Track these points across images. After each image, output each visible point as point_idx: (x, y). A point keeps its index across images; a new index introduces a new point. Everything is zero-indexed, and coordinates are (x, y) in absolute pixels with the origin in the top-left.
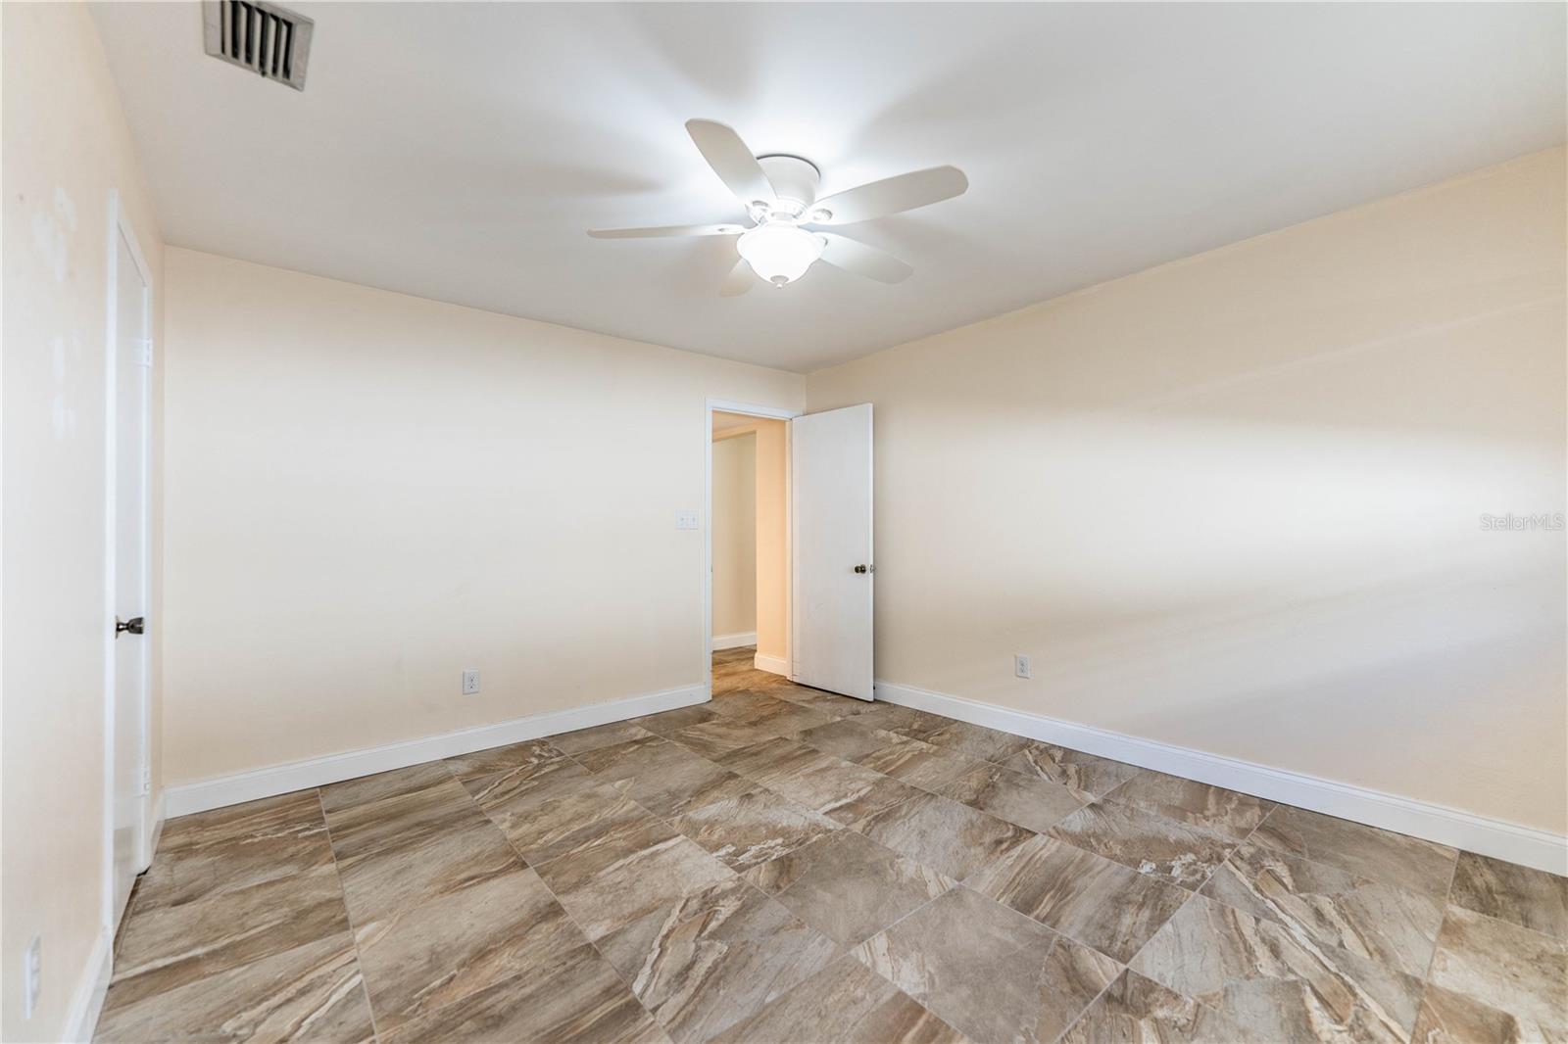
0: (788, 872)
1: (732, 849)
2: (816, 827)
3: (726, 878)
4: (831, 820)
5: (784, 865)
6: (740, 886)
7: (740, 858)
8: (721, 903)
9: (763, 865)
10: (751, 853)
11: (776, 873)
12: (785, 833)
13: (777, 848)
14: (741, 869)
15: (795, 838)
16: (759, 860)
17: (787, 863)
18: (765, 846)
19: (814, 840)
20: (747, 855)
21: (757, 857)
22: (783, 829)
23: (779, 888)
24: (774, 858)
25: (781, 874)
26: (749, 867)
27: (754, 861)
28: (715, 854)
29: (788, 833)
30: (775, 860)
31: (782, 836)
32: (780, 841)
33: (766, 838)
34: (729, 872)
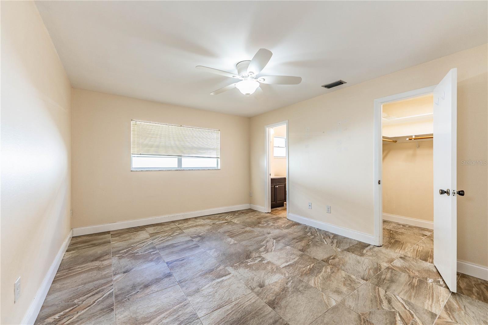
0: (247, 255)
1: (264, 262)
2: (236, 268)
3: (264, 255)
4: (229, 270)
5: (248, 257)
6: (260, 253)
7: (260, 259)
8: (263, 250)
9: (254, 257)
10: (258, 261)
11: (250, 255)
12: (247, 267)
13: (250, 262)
14: (260, 257)
15: (244, 265)
16: (255, 258)
17: (247, 257)
18: (253, 262)
19: (238, 264)
20: (259, 260)
21: (256, 259)
22: (247, 268)
23: (250, 252)
24: (251, 259)
25: (249, 255)
26: (258, 257)
27: (257, 258)
28: (268, 261)
29: (245, 267)
30: (250, 258)
31: (248, 265)
32: (249, 264)
33: (253, 265)
34: (263, 256)
